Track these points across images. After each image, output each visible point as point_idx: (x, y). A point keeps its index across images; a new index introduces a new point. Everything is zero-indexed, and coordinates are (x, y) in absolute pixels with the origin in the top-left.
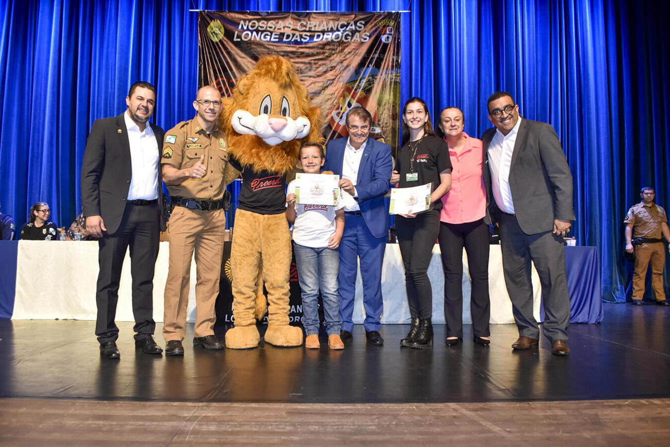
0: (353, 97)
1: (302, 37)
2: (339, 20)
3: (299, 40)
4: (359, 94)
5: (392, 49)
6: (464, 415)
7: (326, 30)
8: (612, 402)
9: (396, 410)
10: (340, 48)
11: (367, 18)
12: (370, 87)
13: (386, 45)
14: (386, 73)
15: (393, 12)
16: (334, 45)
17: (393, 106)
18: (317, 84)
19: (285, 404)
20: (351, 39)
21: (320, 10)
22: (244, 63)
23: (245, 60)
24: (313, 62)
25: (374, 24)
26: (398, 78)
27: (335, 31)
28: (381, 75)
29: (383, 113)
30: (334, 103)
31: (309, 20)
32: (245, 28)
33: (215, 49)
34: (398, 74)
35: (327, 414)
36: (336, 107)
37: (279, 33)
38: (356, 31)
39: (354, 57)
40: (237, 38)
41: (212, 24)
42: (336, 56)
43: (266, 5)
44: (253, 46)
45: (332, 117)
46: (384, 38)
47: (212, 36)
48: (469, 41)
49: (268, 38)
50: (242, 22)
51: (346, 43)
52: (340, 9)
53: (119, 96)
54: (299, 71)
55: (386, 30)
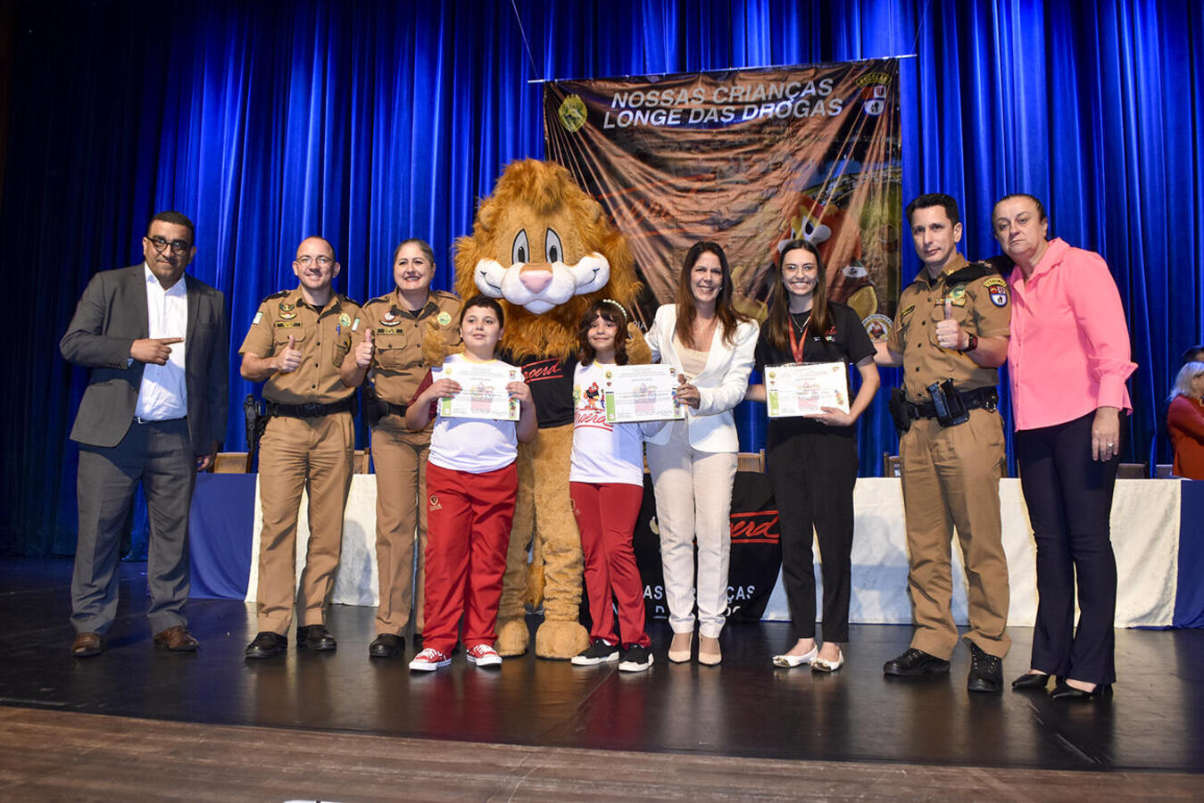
0: (815, 214)
1: (722, 115)
2: (786, 79)
3: (716, 120)
4: (825, 210)
5: (884, 124)
6: (994, 790)
7: (764, 98)
9: (869, 775)
10: (789, 130)
11: (837, 72)
12: (845, 194)
13: (873, 120)
14: (875, 167)
15: (885, 58)
16: (779, 126)
17: (890, 227)
18: (750, 196)
20: (810, 113)
21: (752, 65)
22: (622, 166)
23: (623, 160)
24: (741, 156)
25: (850, 82)
26: (898, 176)
27: (781, 100)
28: (866, 172)
29: (870, 239)
30: (782, 227)
31: (734, 84)
32: (623, 105)
33: (573, 144)
34: (898, 170)
35: (747, 775)
36: (784, 234)
37: (681, 111)
38: (818, 97)
39: (815, 143)
40: (609, 123)
41: (567, 102)
42: (784, 145)
43: (657, 63)
46: (869, 107)
47: (566, 122)
48: (1031, 103)
50: (617, 96)
51: (800, 119)
52: (788, 62)
53: (416, 231)
54: (718, 174)
55: (873, 91)
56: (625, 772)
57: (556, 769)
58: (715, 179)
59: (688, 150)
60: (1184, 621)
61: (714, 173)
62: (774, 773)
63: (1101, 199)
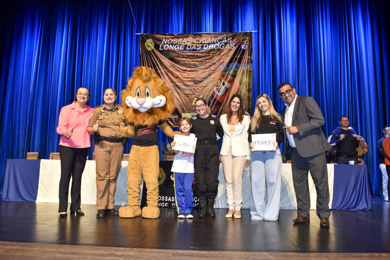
0: (226, 80)
1: (197, 47)
2: (217, 37)
3: (195, 49)
4: (229, 78)
5: (247, 52)
6: (270, 259)
7: (210, 42)
8: (357, 254)
9: (232, 255)
10: (218, 53)
11: (233, 35)
12: (235, 74)
13: (244, 51)
14: (245, 65)
15: (248, 32)
16: (215, 51)
17: (249, 84)
18: (205, 73)
19: (172, 250)
20: (224, 48)
21: (207, 32)
22: (165, 62)
23: (165, 60)
24: (203, 60)
25: (237, 39)
26: (251, 69)
27: (215, 43)
28: (242, 67)
29: (243, 88)
30: (215, 83)
31: (201, 38)
32: (166, 43)
33: (149, 55)
34: (251, 67)
35: (194, 256)
36: (216, 85)
37: (184, 45)
38: (227, 43)
39: (226, 57)
40: (161, 48)
41: (148, 41)
42: (216, 57)
43: (177, 30)
44: (170, 53)
45: (214, 91)
46: (243, 47)
47: (147, 47)
48: (292, 47)
49: (178, 48)
50: (164, 40)
51: (221, 50)
52: (218, 31)
53: (97, 81)
54: (196, 66)
55: (244, 42)
56: (155, 255)
57: (133, 255)
58: (194, 67)
59: (186, 58)
60: (335, 207)
61: (194, 65)
62: (203, 255)
63: (313, 77)
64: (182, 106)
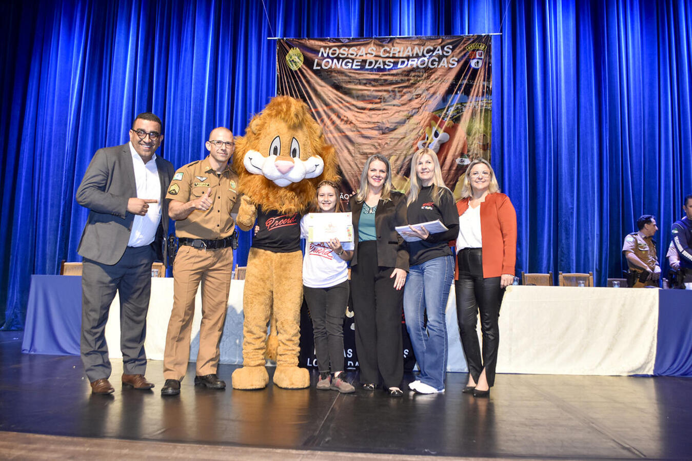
0: (440, 126)
1: (386, 64)
2: (424, 45)
3: (382, 67)
4: (446, 123)
5: (482, 74)
7: (411, 55)
10: (425, 75)
11: (455, 42)
12: (458, 115)
13: (475, 71)
14: (476, 99)
15: (483, 34)
16: (420, 72)
17: (484, 135)
18: (401, 113)
19: (393, 455)
20: (438, 65)
21: (404, 35)
22: (324, 92)
23: (325, 89)
24: (396, 89)
25: (462, 48)
26: (489, 105)
27: (421, 57)
28: (471, 102)
29: (472, 142)
30: (420, 133)
31: (393, 46)
32: (325, 55)
33: (294, 78)
34: (489, 102)
36: (422, 136)
37: (361, 60)
38: (443, 56)
39: (441, 83)
40: (316, 66)
41: (291, 52)
42: (422, 84)
43: (346, 31)
44: (334, 74)
46: (473, 63)
47: (290, 64)
48: (567, 65)
49: (350, 65)
50: (322, 50)
51: (432, 69)
52: (426, 33)
53: (194, 127)
54: (382, 100)
55: (476, 54)
58: (380, 102)
59: (365, 84)
60: (660, 372)
61: (379, 99)
63: (606, 123)
64: (356, 176)
